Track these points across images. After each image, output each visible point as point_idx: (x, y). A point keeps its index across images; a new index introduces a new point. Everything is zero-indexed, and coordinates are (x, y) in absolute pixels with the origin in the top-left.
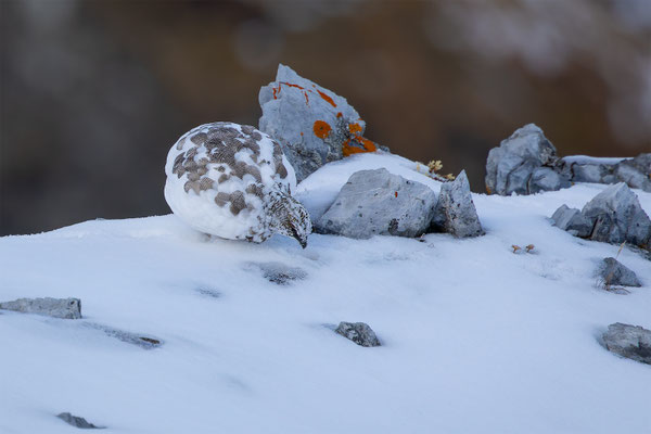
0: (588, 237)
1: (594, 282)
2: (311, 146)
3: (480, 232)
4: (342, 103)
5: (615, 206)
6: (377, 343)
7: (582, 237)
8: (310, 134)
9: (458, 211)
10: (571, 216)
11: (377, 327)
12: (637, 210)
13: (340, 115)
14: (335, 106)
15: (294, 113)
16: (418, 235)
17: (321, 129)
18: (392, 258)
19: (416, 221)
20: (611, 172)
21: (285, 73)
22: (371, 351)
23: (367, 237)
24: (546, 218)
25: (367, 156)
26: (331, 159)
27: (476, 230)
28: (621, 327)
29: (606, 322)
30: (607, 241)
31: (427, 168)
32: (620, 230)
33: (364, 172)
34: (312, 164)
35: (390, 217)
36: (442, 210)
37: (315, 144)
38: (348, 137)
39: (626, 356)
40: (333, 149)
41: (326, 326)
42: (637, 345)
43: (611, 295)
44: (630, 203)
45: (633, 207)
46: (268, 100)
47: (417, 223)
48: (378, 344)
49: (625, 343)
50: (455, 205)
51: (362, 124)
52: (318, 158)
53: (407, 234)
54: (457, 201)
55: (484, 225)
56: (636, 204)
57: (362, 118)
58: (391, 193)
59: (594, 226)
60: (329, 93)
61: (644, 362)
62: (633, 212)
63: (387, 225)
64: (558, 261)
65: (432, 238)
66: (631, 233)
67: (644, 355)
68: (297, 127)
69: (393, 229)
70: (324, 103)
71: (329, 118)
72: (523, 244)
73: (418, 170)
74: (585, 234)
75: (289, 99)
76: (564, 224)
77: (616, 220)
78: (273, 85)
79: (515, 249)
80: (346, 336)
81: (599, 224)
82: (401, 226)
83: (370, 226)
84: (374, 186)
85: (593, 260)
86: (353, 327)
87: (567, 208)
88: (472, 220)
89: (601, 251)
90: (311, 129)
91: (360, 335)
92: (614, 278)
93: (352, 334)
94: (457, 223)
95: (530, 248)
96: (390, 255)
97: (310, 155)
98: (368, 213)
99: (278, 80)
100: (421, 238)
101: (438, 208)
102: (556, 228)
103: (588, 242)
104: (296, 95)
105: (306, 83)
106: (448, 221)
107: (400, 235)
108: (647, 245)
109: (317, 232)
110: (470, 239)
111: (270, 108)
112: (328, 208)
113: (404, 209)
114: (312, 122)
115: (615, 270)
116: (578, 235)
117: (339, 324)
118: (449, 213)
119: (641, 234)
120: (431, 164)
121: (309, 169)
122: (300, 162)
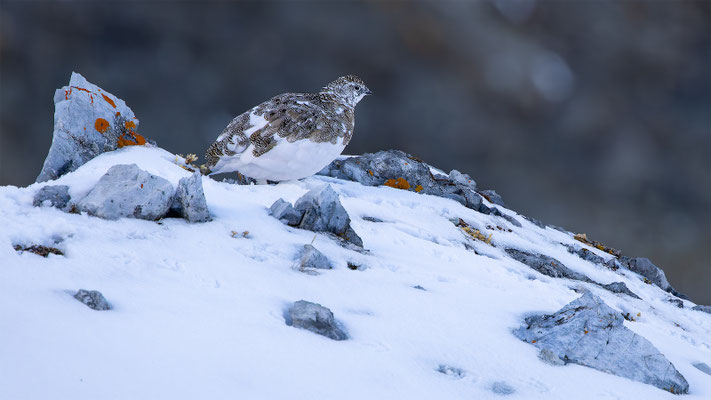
0: (297, 226)
1: (291, 264)
2: (91, 137)
3: (208, 218)
4: (121, 105)
5: (320, 202)
6: (107, 307)
7: (292, 226)
8: (91, 129)
9: (191, 202)
10: (285, 208)
11: (108, 295)
12: (338, 205)
13: (119, 114)
14: (115, 107)
15: (79, 112)
16: (157, 219)
17: (101, 125)
18: (132, 236)
19: (156, 208)
20: (338, 167)
21: (76, 79)
22: (100, 315)
23: (115, 218)
24: (266, 209)
25: (137, 147)
26: (107, 150)
27: (205, 217)
28: (304, 304)
29: (294, 299)
30: (312, 230)
31: (183, 160)
32: (323, 221)
33: (119, 166)
34: (91, 153)
35: (135, 204)
36: (179, 200)
37: (95, 137)
38: (124, 132)
39: (305, 328)
40: (109, 142)
41: (68, 292)
42: (314, 319)
43: (305, 275)
44: (332, 200)
45: (335, 203)
46: (61, 100)
47: (158, 209)
48: (108, 309)
49: (304, 317)
50: (189, 197)
51: (136, 122)
52: (96, 148)
53: (150, 217)
54: (191, 192)
55: (212, 211)
56: (337, 201)
57: (136, 117)
58: (138, 185)
59: (303, 217)
60: (111, 96)
61: (318, 333)
62: (334, 207)
63: (133, 210)
64: (267, 245)
65: (169, 222)
66: (332, 223)
67: (319, 328)
68: (81, 123)
69: (137, 213)
70: (106, 104)
71: (109, 117)
72: (240, 231)
73: (175, 162)
74: (295, 222)
75: (77, 100)
76: (279, 213)
77: (320, 213)
78: (66, 88)
79: (234, 235)
80: (82, 301)
81: (306, 216)
82: (144, 212)
83: (119, 210)
84: (126, 179)
85: (295, 246)
86: (88, 294)
87: (283, 201)
88: (202, 209)
89: (303, 237)
90: (92, 126)
91: (94, 301)
92: (313, 263)
93: (87, 299)
94: (190, 211)
95: (245, 235)
96: (132, 234)
97: (91, 146)
98: (118, 200)
99: (70, 85)
100: (160, 221)
101: (176, 198)
102: (271, 217)
103: (296, 230)
104: (84, 96)
105: (93, 88)
106: (182, 208)
107: (144, 218)
108: (344, 234)
109: (77, 213)
110: (199, 224)
111: (61, 107)
112: (88, 194)
113: (148, 198)
114: (94, 119)
115: (310, 254)
116: (289, 224)
117: (77, 291)
118: (184, 202)
119: (340, 225)
120: (188, 156)
121: (87, 157)
122: (81, 151)
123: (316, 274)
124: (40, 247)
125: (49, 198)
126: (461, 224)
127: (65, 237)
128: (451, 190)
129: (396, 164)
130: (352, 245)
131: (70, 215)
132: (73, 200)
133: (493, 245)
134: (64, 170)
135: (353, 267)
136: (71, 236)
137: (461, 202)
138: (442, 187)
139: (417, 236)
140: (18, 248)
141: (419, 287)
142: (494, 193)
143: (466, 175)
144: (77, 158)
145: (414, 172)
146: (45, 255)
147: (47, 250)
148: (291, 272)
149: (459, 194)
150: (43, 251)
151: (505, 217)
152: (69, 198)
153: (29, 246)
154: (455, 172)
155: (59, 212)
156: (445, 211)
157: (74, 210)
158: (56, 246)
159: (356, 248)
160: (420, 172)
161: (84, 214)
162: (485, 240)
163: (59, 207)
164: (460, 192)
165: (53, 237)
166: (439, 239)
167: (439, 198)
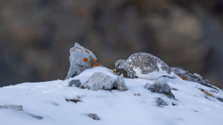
0: (154, 92)
1: (155, 104)
2: (83, 64)
3: (126, 90)
4: (91, 53)
5: (161, 84)
6: (99, 119)
7: (152, 91)
8: (83, 61)
10: (150, 85)
11: (99, 114)
12: (167, 85)
13: (91, 56)
14: (89, 54)
15: (78, 55)
16: (110, 90)
17: (86, 60)
21: (76, 45)
22: (97, 121)
23: (97, 90)
24: (143, 86)
25: (97, 67)
26: (88, 68)
27: (125, 89)
30: (159, 93)
31: (112, 71)
32: (162, 90)
33: (97, 73)
34: (83, 69)
35: (103, 85)
36: (116, 84)
38: (92, 62)
40: (88, 65)
41: (86, 114)
43: (159, 108)
44: (165, 83)
45: (166, 84)
46: (72, 52)
47: (110, 87)
50: (120, 83)
51: (96, 58)
52: (84, 67)
53: (107, 90)
54: (120, 81)
55: (127, 87)
57: (96, 57)
58: (103, 79)
60: (88, 50)
62: (166, 85)
63: (102, 87)
64: (146, 98)
65: (114, 91)
66: (165, 91)
68: (79, 59)
69: (104, 88)
70: (86, 53)
71: (87, 57)
72: (137, 93)
73: (110, 71)
74: (153, 90)
75: (77, 52)
76: (148, 88)
77: (161, 87)
78: (73, 48)
79: (135, 95)
80: (91, 117)
81: (157, 88)
82: (106, 88)
83: (98, 87)
84: (99, 77)
85: (155, 98)
86: (93, 115)
88: (124, 86)
89: (157, 95)
91: (94, 117)
92: (160, 103)
94: (120, 87)
95: (139, 94)
96: (103, 95)
97: (83, 67)
98: (97, 84)
99: (75, 47)
100: (111, 91)
101: (115, 83)
102: (146, 89)
103: (154, 93)
104: (79, 50)
105: (82, 48)
106: (118, 86)
107: (105, 90)
108: (169, 94)
109: (84, 88)
110: (123, 92)
111: (72, 54)
112: (87, 82)
113: (107, 83)
114: (83, 58)
115: (161, 101)
116: (151, 91)
117: (89, 114)
118: (118, 84)
119: (167, 91)
120: (113, 70)
121: (82, 70)
122: (80, 68)
123: (163, 107)
124: (74, 100)
125: (74, 84)
126: (202, 90)
127: (81, 96)
128: (196, 80)
129: (179, 71)
130: (172, 98)
131: (82, 89)
132: (82, 84)
133: (213, 97)
134: (75, 75)
135: (174, 105)
136: (83, 96)
137: (200, 83)
138: (194, 79)
139: (190, 94)
140: (67, 100)
141: (196, 111)
142: (207, 80)
143: (199, 75)
144: (79, 71)
145: (184, 74)
146: (76, 102)
147: (76, 100)
148: (155, 106)
149: (199, 81)
150: (75, 101)
151: (214, 88)
152: (80, 83)
153: (70, 100)
154: (195, 74)
155: (78, 88)
156: (196, 86)
157: (83, 87)
158: (78, 99)
159: (174, 98)
160: (186, 74)
161: (87, 89)
162: (211, 95)
163: (77, 87)
164: (199, 80)
165: (77, 97)
166: (197, 95)
167: (193, 82)
